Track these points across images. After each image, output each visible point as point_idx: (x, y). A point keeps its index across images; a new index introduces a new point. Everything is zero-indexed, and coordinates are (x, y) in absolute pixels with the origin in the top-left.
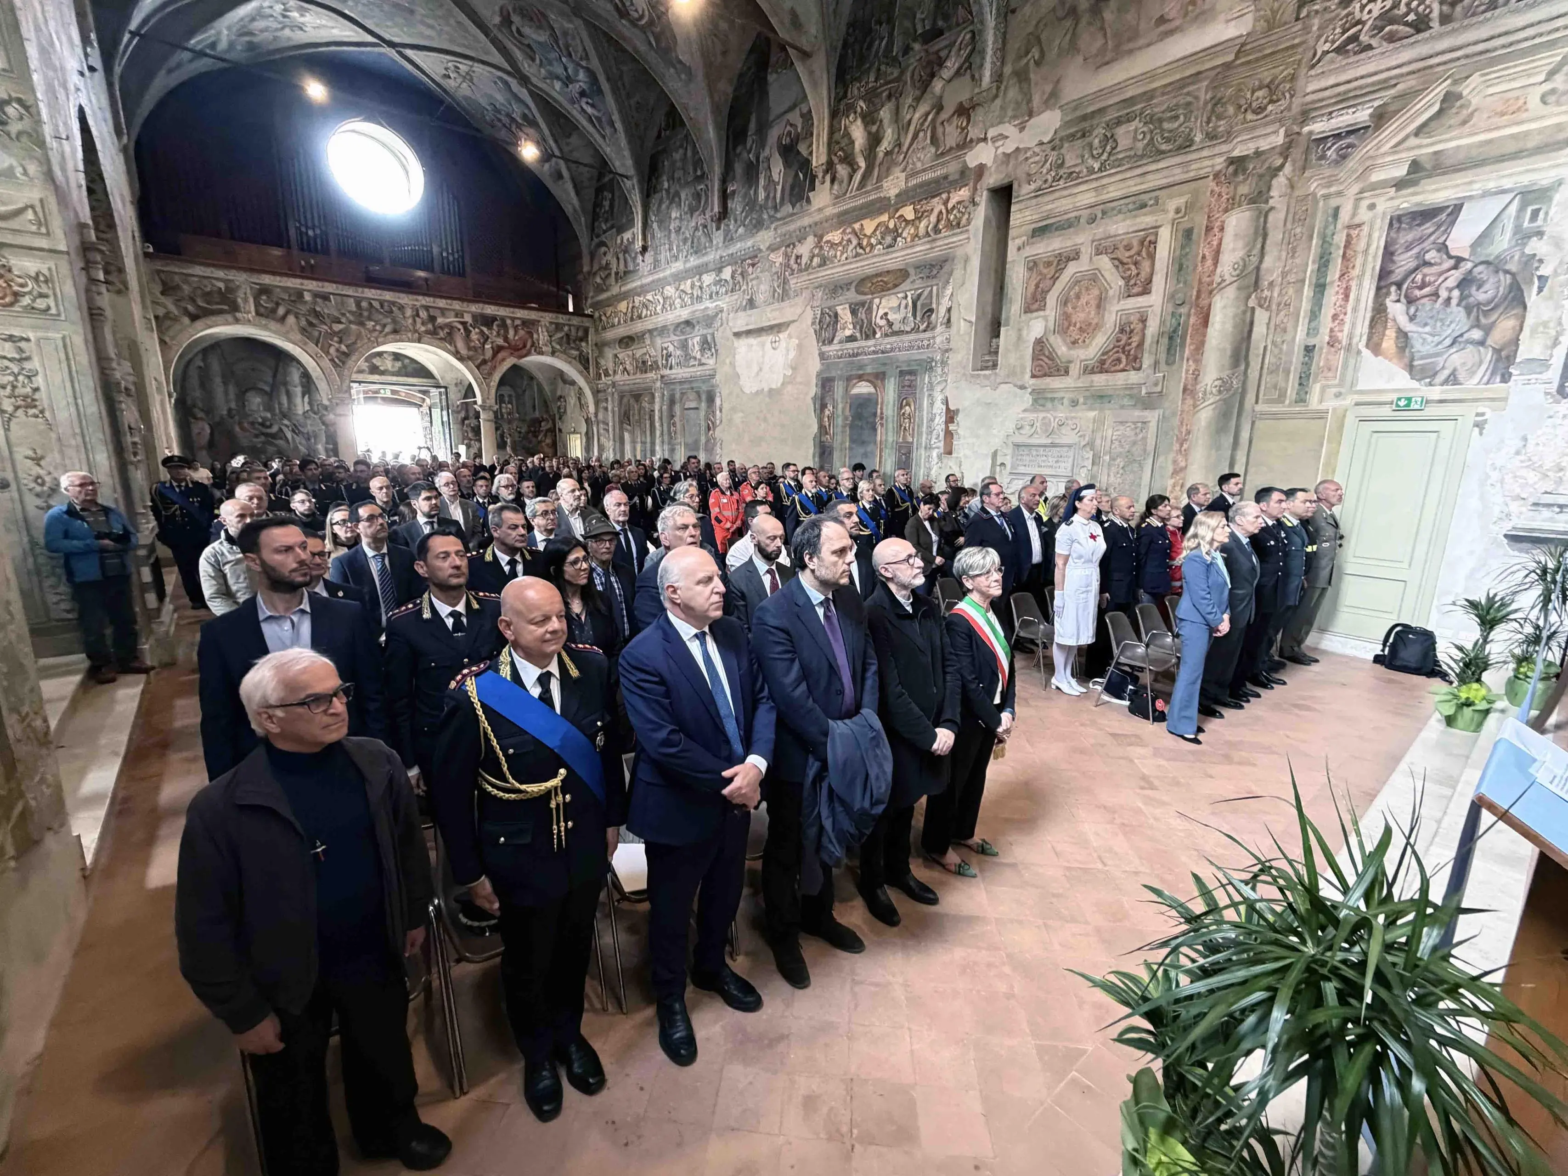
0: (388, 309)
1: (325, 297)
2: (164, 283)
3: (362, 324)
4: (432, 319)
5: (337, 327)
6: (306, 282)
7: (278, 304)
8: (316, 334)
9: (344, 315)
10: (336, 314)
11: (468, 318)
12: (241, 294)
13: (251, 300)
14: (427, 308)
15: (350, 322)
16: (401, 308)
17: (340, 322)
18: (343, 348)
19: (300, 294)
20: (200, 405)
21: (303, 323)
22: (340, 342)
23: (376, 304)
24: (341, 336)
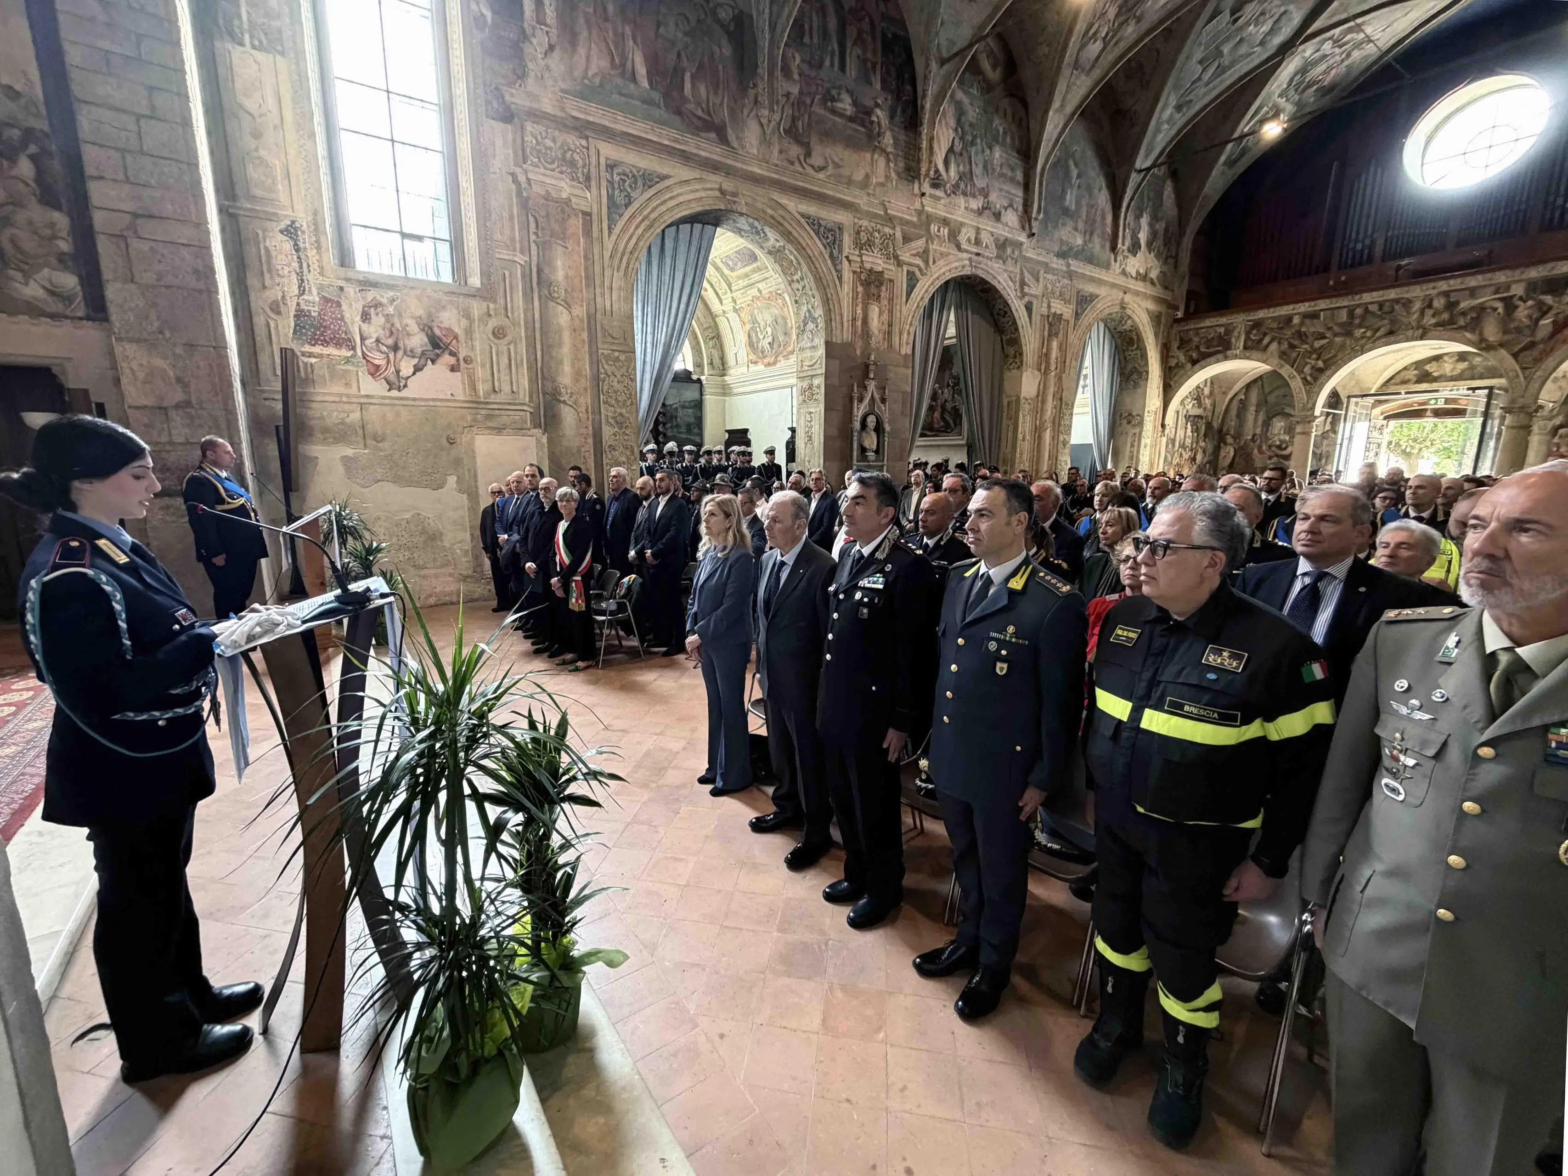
0: (1386, 310)
1: (1314, 316)
2: (1181, 339)
3: (1349, 334)
4: (1451, 306)
5: (1317, 344)
6: (1297, 306)
7: (1265, 334)
8: (1294, 355)
9: (1329, 329)
10: (1321, 330)
11: (1518, 290)
12: (1236, 333)
13: (1243, 337)
14: (1446, 294)
15: (1336, 335)
16: (1407, 304)
17: (1324, 338)
18: (1320, 364)
19: (1289, 319)
20: (1232, 432)
21: (1285, 346)
22: (1318, 359)
23: (1372, 308)
24: (1319, 353)
